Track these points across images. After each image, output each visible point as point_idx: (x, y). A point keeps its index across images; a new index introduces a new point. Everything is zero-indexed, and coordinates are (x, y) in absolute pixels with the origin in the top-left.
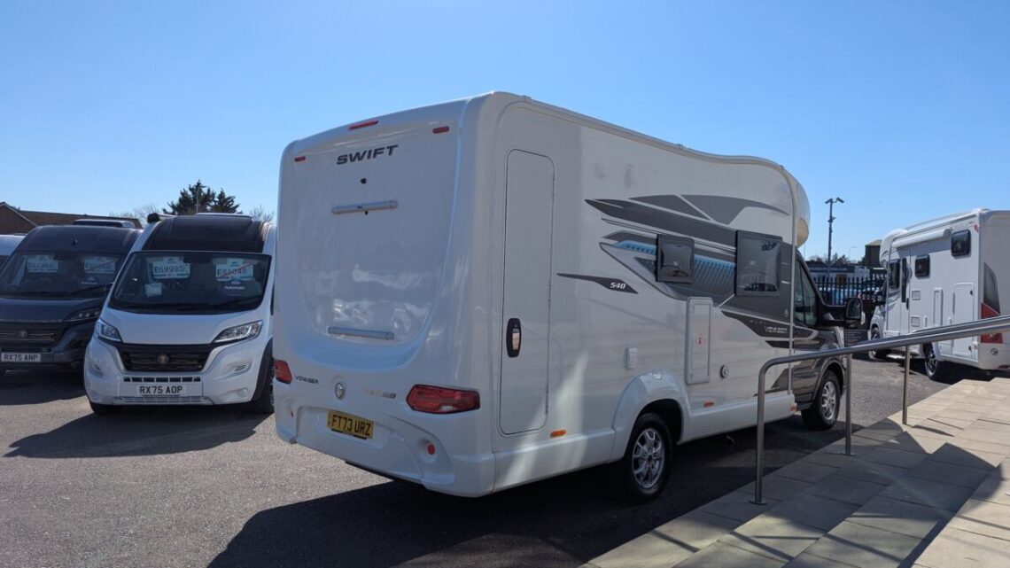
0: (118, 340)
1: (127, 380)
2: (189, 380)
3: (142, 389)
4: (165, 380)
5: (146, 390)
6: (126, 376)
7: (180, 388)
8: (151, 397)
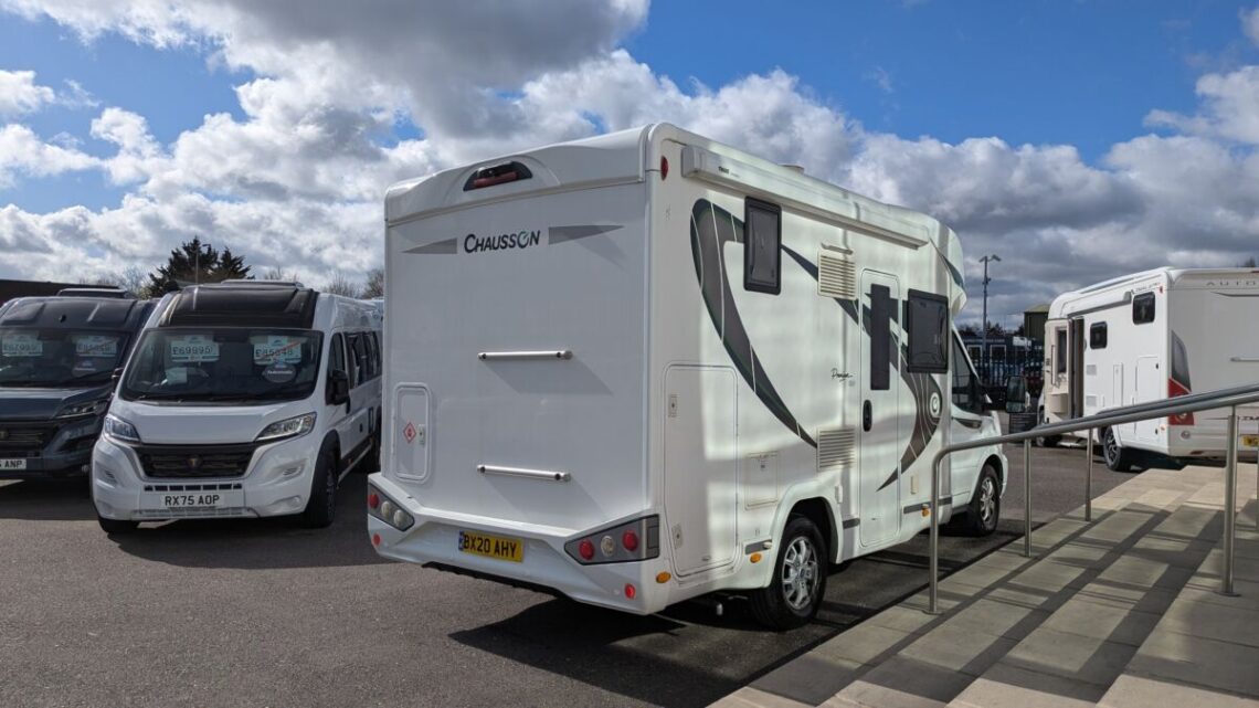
0: (136, 439)
1: (148, 489)
2: (227, 487)
3: (168, 500)
4: (197, 488)
5: (173, 501)
6: (148, 484)
7: (216, 498)
8: (180, 509)
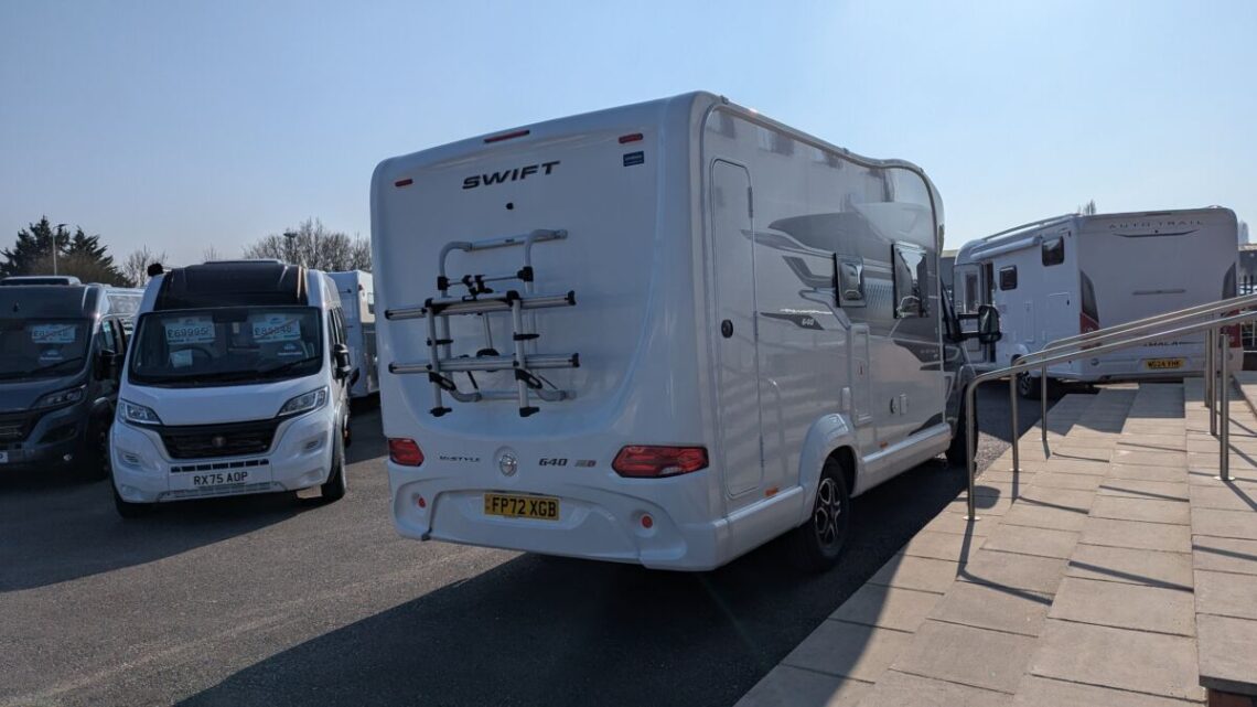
0: (158, 423)
1: (175, 470)
2: (254, 463)
3: (196, 480)
4: (224, 466)
5: (202, 480)
6: (174, 465)
7: (244, 475)
8: (210, 488)
